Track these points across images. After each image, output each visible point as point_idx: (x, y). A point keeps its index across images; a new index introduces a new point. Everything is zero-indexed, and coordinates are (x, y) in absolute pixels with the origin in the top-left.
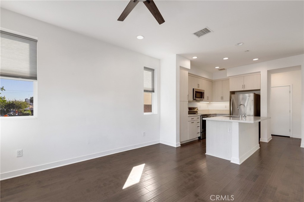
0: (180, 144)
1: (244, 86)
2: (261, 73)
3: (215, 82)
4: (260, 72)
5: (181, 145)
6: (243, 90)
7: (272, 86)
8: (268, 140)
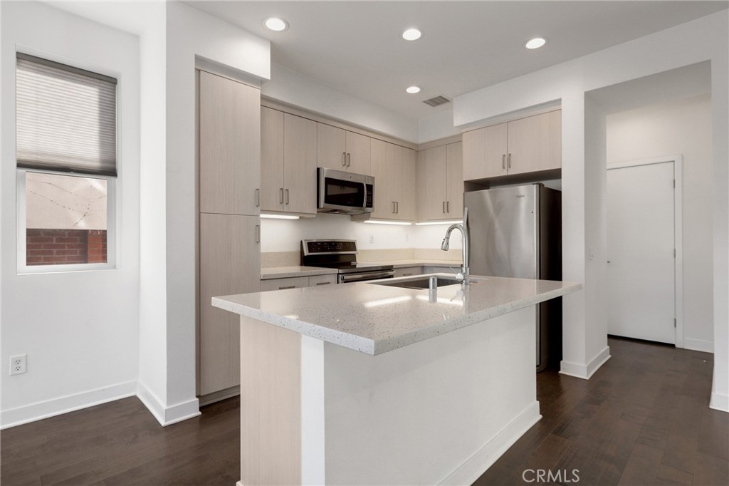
0: (197, 406)
1: (507, 160)
2: (564, 105)
3: (425, 150)
4: (558, 101)
5: (201, 409)
6: (504, 173)
7: (609, 166)
8: (589, 369)
